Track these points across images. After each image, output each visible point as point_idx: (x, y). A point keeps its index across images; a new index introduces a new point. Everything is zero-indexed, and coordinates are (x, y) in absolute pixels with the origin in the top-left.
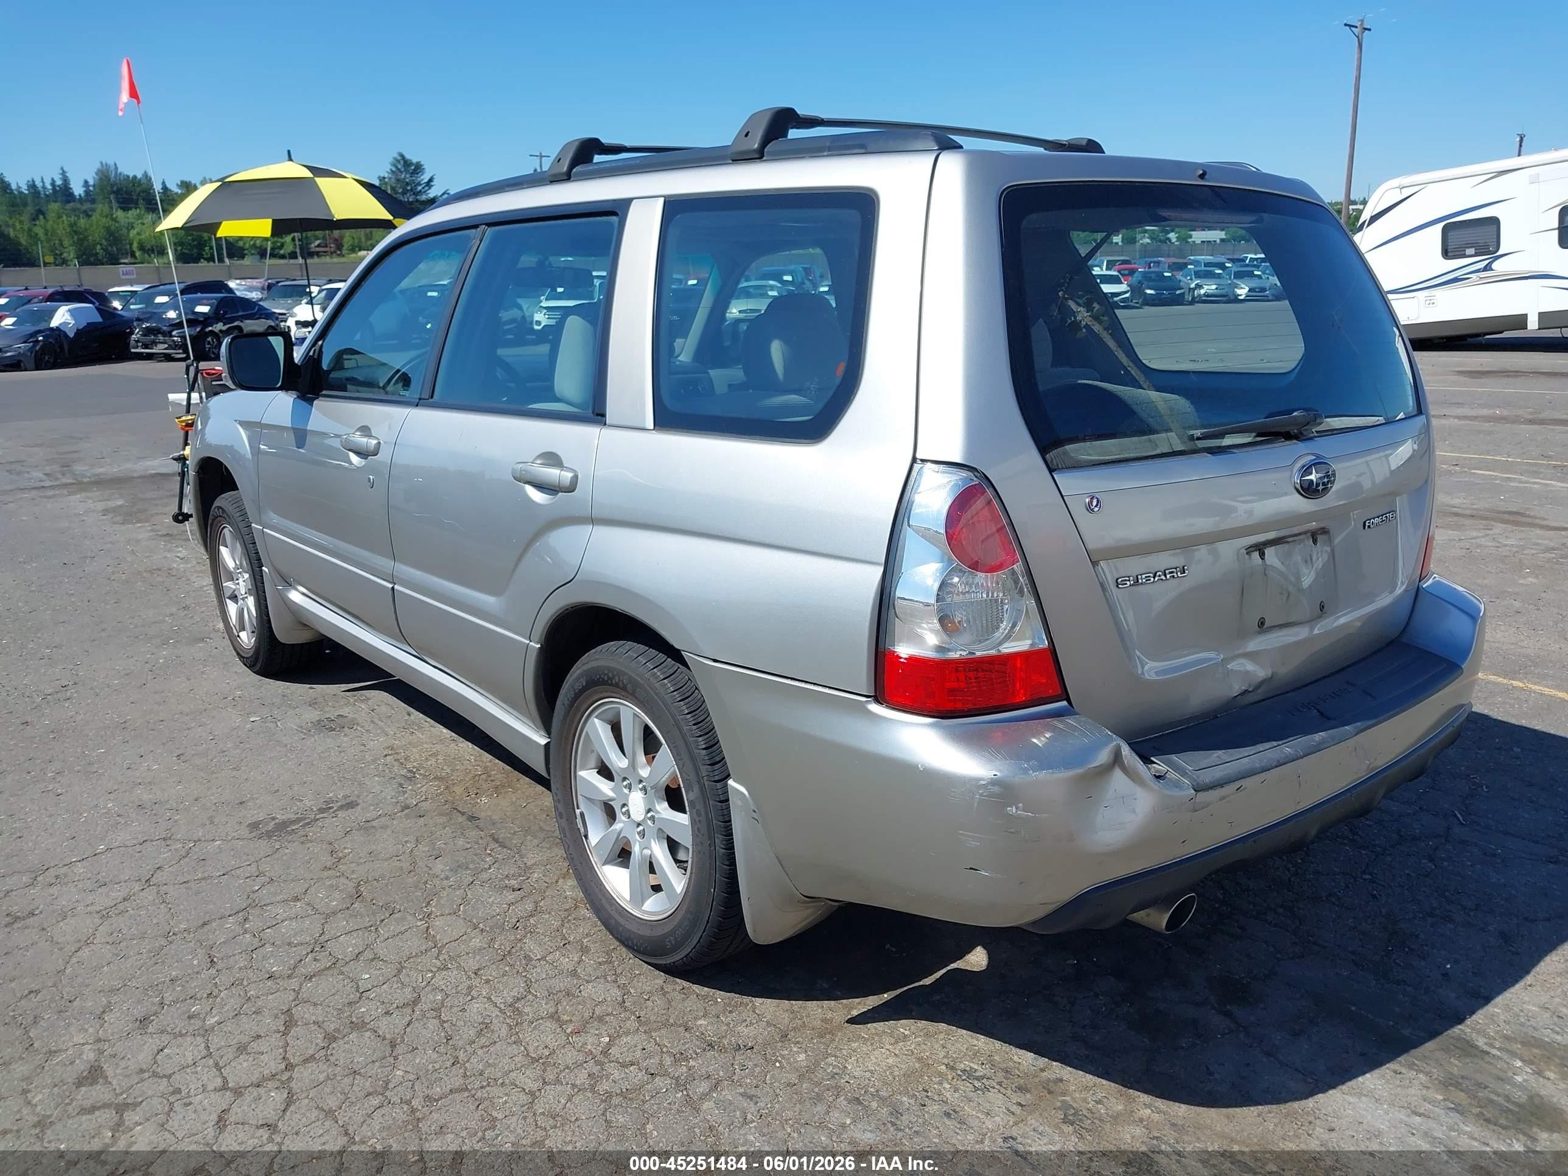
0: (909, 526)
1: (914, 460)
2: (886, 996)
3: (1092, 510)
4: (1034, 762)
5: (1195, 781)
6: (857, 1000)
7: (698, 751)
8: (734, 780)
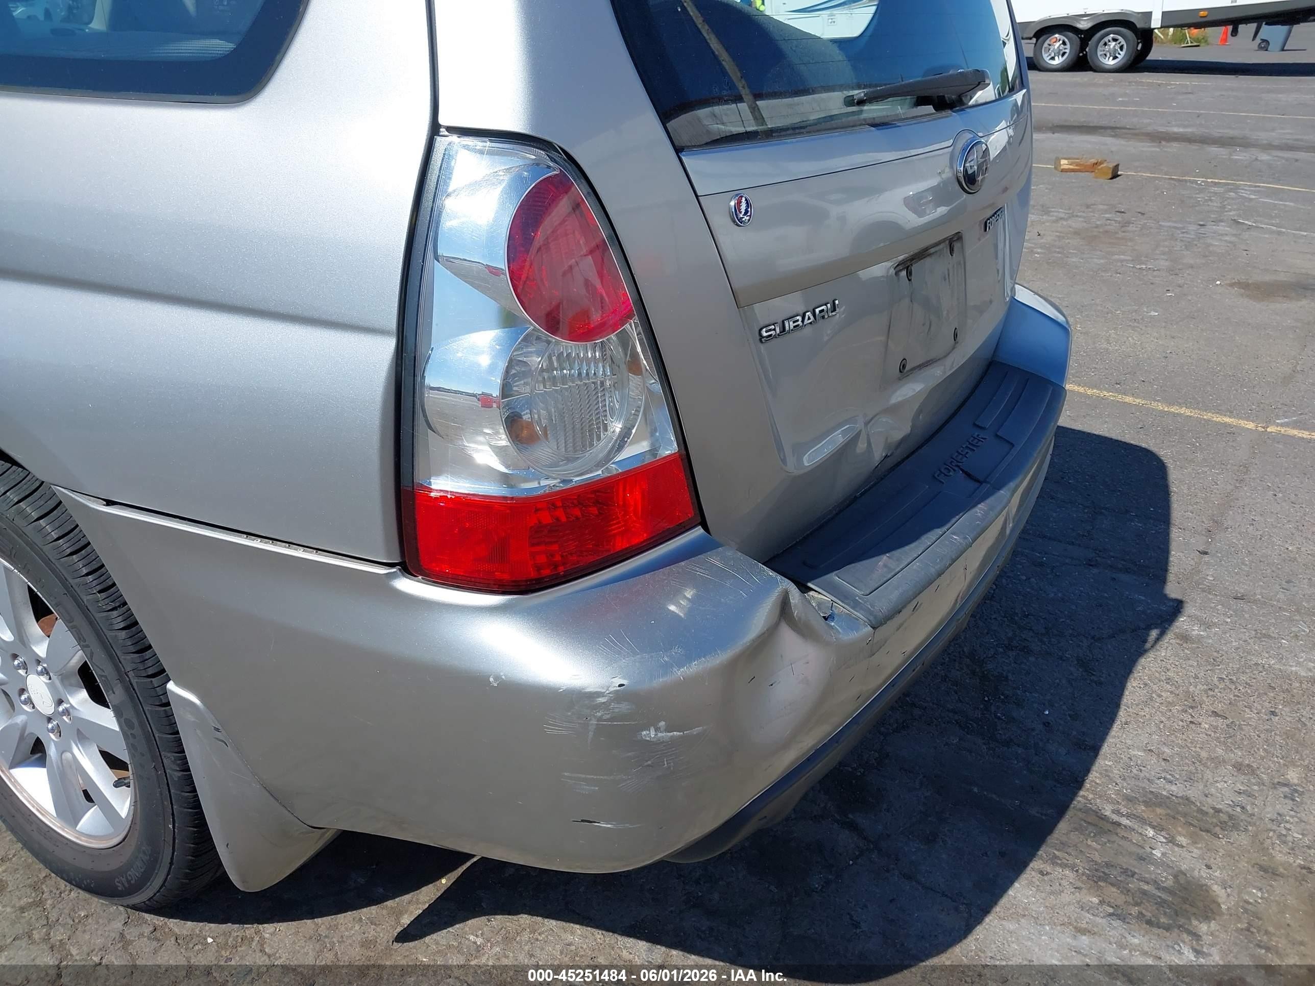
0: (437, 257)
1: (435, 128)
2: (444, 881)
3: (740, 220)
4: (677, 651)
5: (871, 613)
6: (407, 897)
7: (113, 634)
8: (176, 684)
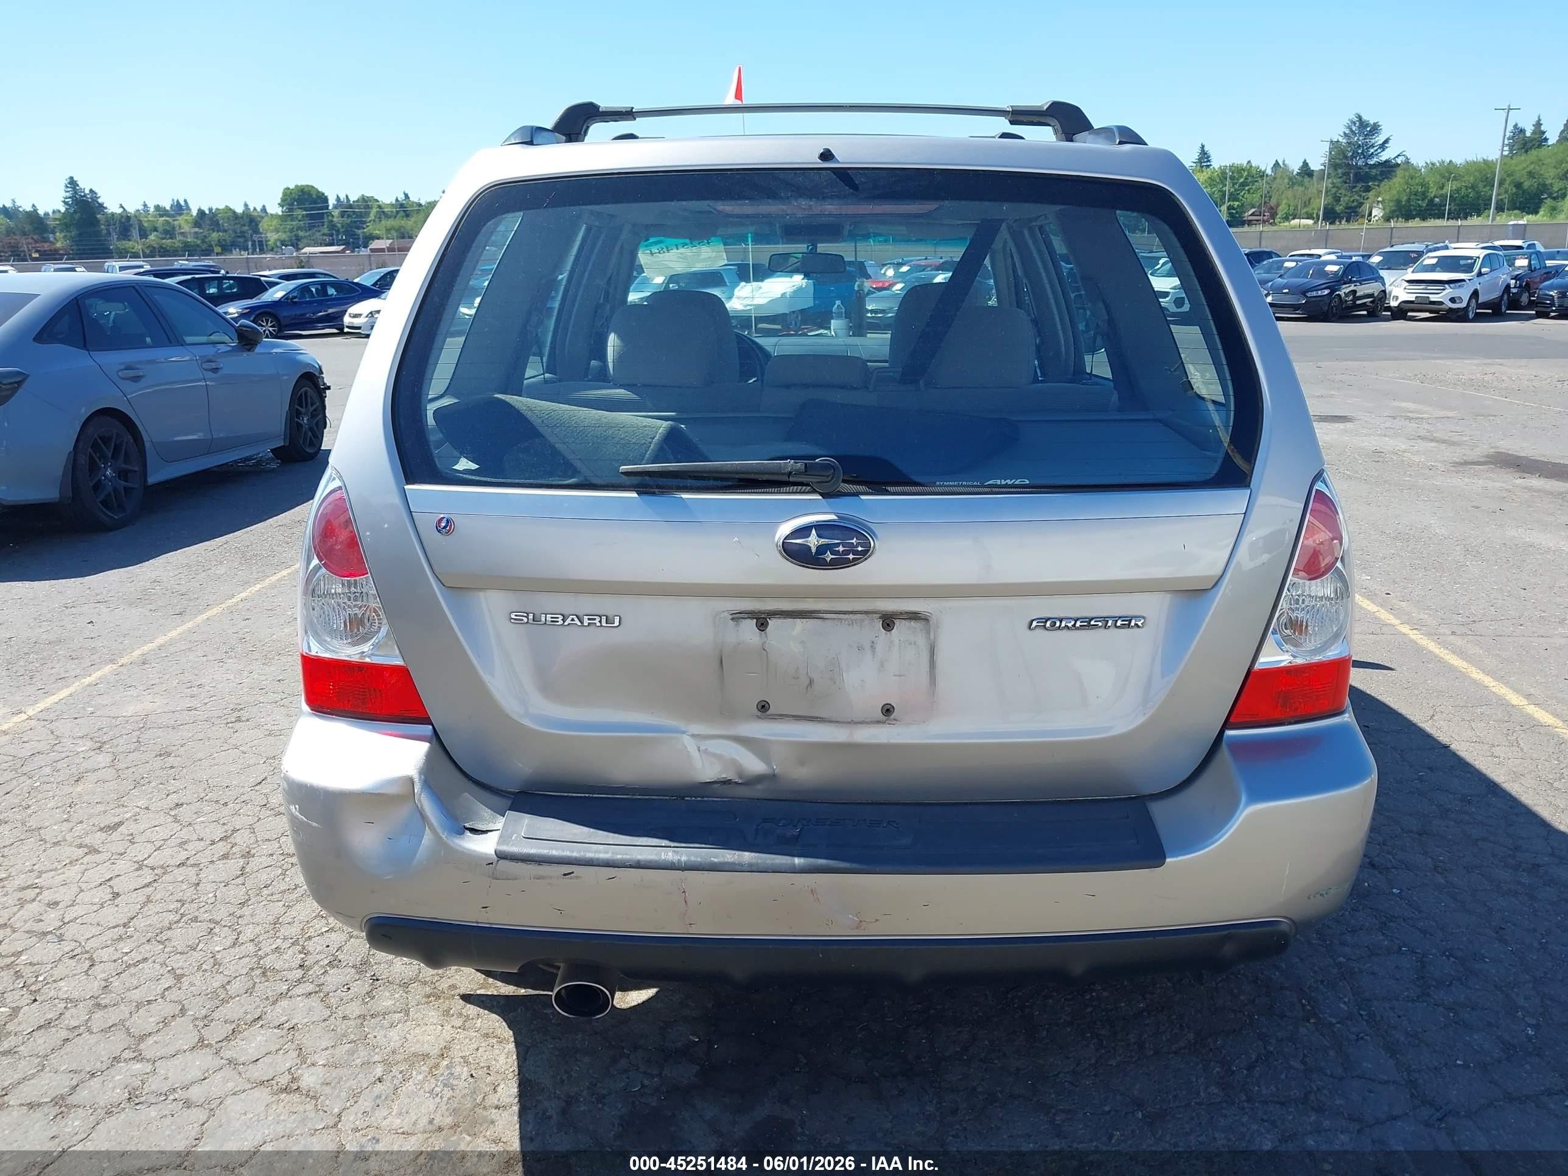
3: (441, 531)
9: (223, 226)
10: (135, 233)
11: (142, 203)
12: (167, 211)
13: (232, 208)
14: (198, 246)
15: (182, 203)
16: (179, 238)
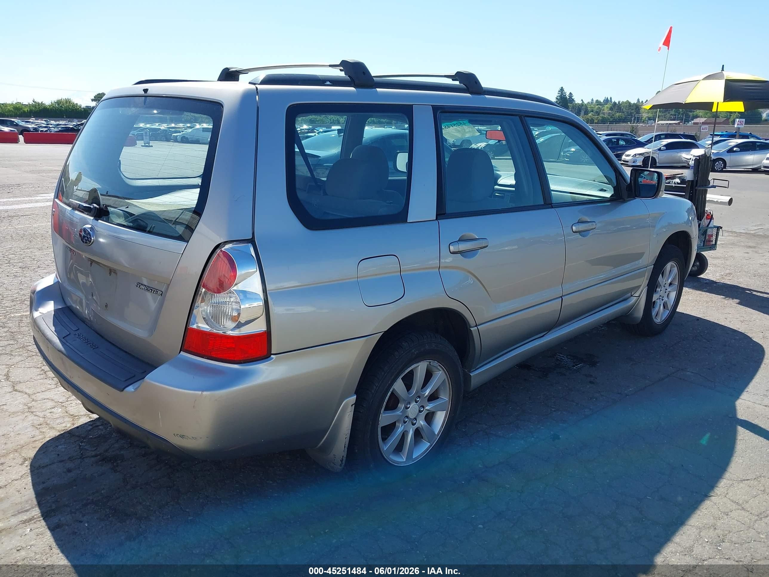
9: (623, 110)
10: (582, 113)
11: (591, 99)
12: (601, 103)
13: (630, 101)
14: (609, 119)
15: (609, 99)
16: (602, 115)
